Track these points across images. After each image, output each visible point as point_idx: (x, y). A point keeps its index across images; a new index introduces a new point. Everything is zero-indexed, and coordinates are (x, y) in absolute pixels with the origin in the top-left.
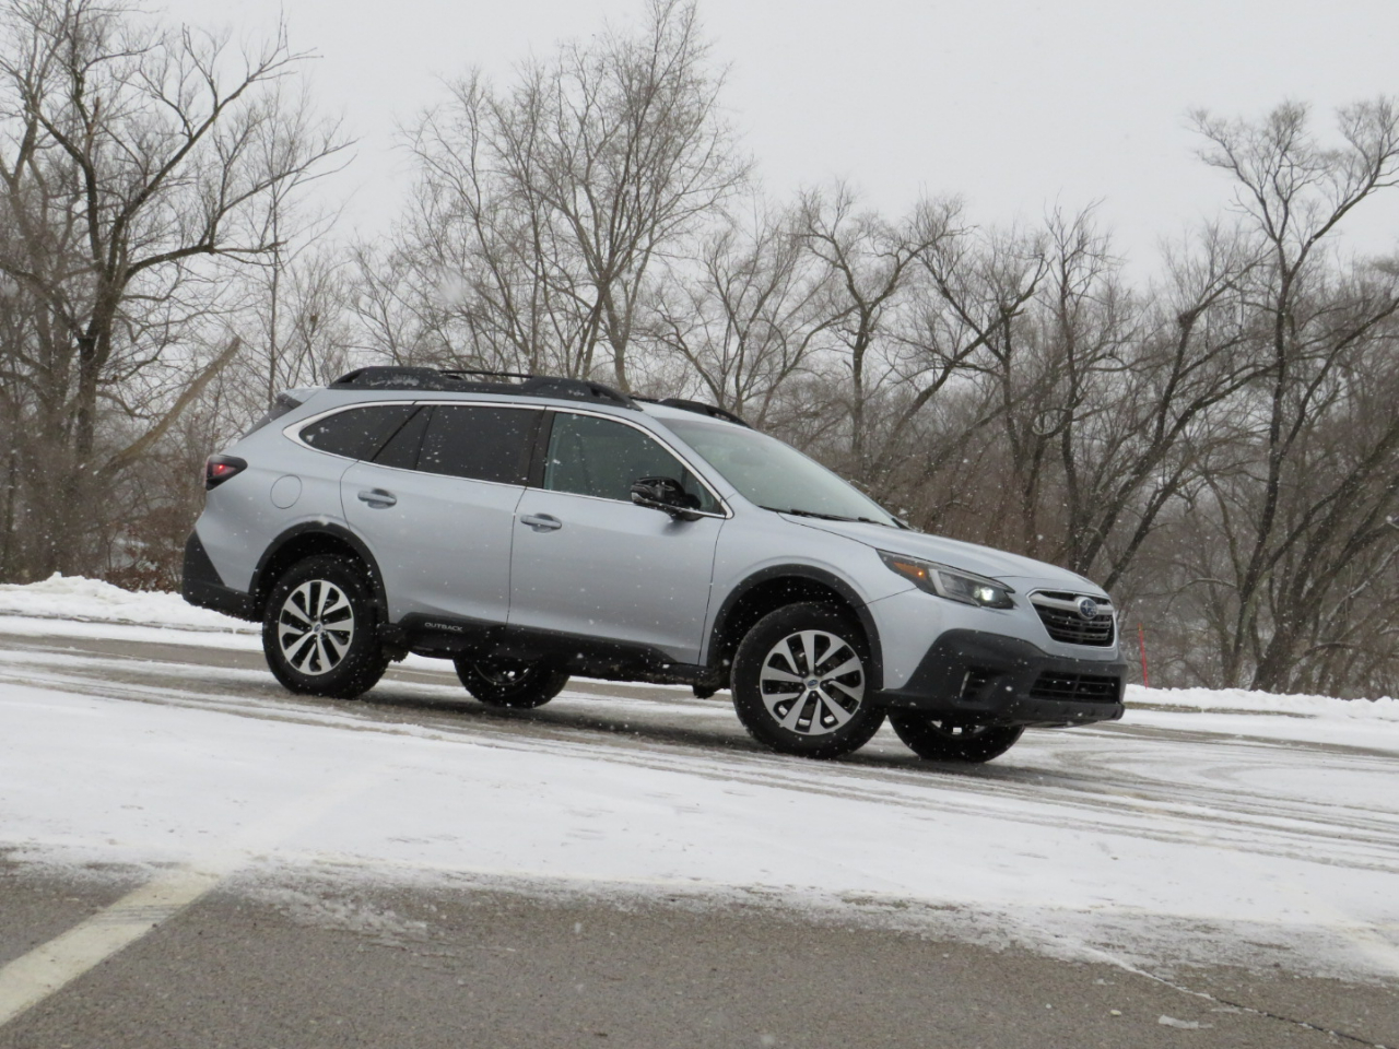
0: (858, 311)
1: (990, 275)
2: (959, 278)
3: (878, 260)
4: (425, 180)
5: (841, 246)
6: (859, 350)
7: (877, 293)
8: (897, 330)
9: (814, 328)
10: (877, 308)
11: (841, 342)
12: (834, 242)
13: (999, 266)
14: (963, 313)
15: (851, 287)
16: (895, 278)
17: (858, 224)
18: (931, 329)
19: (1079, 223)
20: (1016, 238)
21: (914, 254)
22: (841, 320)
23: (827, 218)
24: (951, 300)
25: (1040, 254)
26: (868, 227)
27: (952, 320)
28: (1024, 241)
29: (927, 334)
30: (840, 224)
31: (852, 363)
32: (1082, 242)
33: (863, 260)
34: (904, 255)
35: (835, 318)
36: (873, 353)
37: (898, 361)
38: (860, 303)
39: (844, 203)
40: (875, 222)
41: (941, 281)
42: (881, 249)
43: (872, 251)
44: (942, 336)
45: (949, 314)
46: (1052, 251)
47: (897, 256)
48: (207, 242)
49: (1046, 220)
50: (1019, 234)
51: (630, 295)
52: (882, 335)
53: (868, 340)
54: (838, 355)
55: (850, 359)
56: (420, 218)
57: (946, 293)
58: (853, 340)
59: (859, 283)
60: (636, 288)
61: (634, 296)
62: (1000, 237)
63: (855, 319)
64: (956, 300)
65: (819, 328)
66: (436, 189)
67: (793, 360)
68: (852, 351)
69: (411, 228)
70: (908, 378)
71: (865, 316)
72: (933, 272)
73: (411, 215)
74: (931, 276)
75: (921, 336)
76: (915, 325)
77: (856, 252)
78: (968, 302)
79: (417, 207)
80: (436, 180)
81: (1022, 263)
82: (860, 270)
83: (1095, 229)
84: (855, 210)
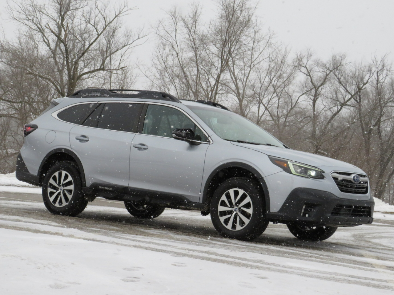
0: (314, 89)
1: (354, 77)
2: (345, 78)
3: (321, 73)
4: (160, 42)
5: (308, 69)
6: (314, 101)
7: (320, 83)
8: (326, 94)
9: (301, 95)
10: (320, 88)
11: (309, 99)
12: (306, 68)
13: (357, 74)
14: (346, 89)
15: (312, 81)
16: (325, 79)
17: (314, 62)
18: (336, 94)
19: (382, 60)
20: (362, 66)
21: (331, 71)
22: (309, 92)
23: (304, 61)
24: (342, 85)
25: (370, 70)
26: (317, 63)
27: (343, 91)
28: (365, 66)
29: (335, 96)
30: (308, 63)
31: (312, 105)
32: (383, 66)
33: (316, 73)
34: (328, 72)
35: (308, 91)
36: (319, 102)
37: (327, 104)
38: (315, 87)
39: (310, 56)
40: (319, 62)
41: (339, 79)
42: (321, 70)
43: (318, 70)
44: (340, 96)
45: (342, 89)
46: (374, 69)
47: (326, 72)
48: (102, 67)
49: (372, 60)
50: (363, 65)
51: (244, 85)
52: (321, 96)
53: (317, 98)
54: (308, 103)
55: (312, 104)
56: (159, 54)
57: (340, 83)
58: (312, 98)
59: (314, 80)
60: (246, 84)
61: (245, 86)
62: (357, 65)
63: (313, 91)
64: (344, 85)
65: (302, 95)
66: (164, 45)
67: (294, 104)
68: (312, 101)
69: (156, 58)
70: (330, 109)
71: (316, 90)
72: (336, 76)
73: (156, 54)
74: (336, 77)
75: (333, 96)
76: (331, 93)
77: (313, 71)
78: (347, 86)
79: (158, 51)
80: (164, 42)
81: (364, 73)
82: (314, 76)
83: (387, 62)
84: (313, 58)
